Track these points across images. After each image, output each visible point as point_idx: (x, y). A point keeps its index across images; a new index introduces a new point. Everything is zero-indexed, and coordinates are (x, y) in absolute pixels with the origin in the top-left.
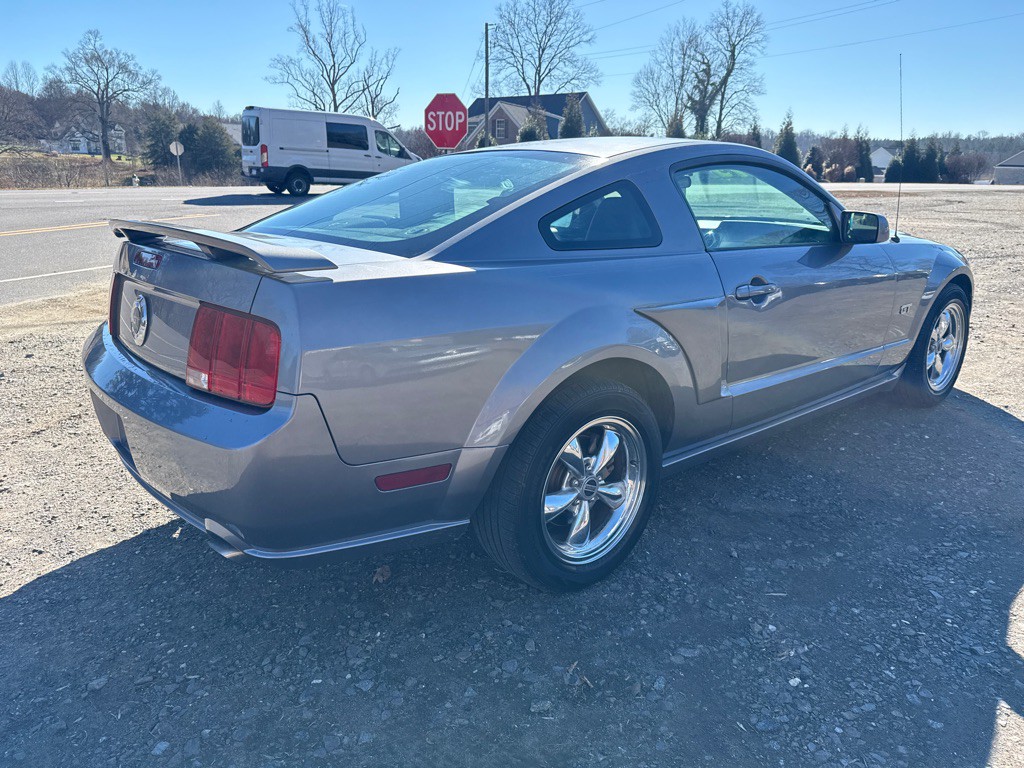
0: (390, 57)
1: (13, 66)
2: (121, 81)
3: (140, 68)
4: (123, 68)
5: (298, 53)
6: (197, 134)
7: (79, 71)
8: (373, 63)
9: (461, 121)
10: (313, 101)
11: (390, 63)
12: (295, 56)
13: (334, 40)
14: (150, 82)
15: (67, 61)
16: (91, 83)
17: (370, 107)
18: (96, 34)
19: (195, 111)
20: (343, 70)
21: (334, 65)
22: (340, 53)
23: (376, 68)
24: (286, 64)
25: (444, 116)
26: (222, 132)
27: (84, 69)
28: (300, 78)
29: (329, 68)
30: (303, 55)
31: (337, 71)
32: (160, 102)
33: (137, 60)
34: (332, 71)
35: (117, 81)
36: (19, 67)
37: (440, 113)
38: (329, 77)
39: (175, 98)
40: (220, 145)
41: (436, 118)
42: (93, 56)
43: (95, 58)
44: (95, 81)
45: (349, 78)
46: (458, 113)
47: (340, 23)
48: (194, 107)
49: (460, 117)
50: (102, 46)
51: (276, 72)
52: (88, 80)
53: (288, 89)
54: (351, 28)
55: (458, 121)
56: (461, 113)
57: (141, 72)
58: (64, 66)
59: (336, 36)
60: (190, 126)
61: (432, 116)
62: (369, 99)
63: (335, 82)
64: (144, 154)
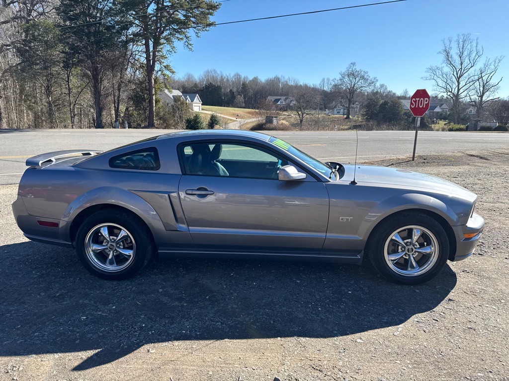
0: (497, 61)
1: (324, 80)
2: (361, 83)
3: (369, 77)
4: (363, 78)
5: (442, 64)
6: (387, 105)
7: (344, 80)
8: (486, 65)
9: (427, 103)
10: (445, 87)
11: (496, 65)
12: (440, 66)
13: (464, 55)
14: (373, 82)
15: (340, 76)
16: (348, 85)
17: (481, 89)
18: (354, 64)
19: (394, 94)
20: (466, 71)
21: (461, 68)
22: (466, 61)
23: (487, 68)
24: (432, 70)
25: (419, 101)
26: (400, 104)
27: (346, 79)
28: (441, 77)
29: (458, 70)
30: (444, 65)
31: (462, 71)
32: (379, 91)
33: (368, 74)
34: (459, 72)
35: (359, 83)
36: (326, 80)
37: (418, 99)
38: (457, 74)
39: (386, 88)
40: (397, 110)
41: (415, 102)
42: (351, 73)
43: (352, 74)
44: (349, 84)
45: (469, 75)
46: (426, 99)
47: (469, 47)
48: (394, 92)
49: (426, 101)
50: (355, 69)
51: (428, 74)
52: (347, 83)
53: (433, 82)
54: (474, 49)
55: (425, 103)
56: (427, 99)
57: (370, 79)
58: (339, 79)
59: (465, 53)
60: (385, 102)
61: (414, 101)
62: (481, 84)
63: (460, 77)
64: (363, 115)
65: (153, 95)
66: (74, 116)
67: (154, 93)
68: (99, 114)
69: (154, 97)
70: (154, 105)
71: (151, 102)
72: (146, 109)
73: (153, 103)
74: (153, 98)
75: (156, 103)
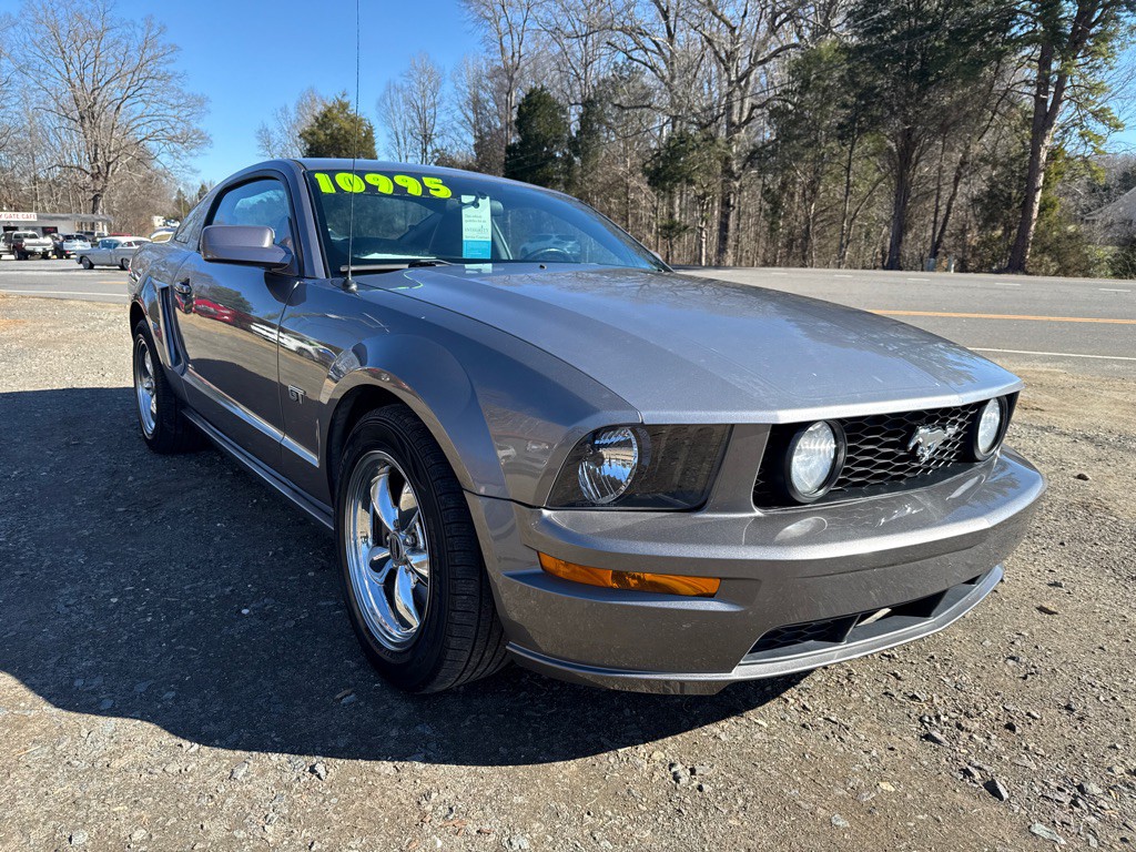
65: (1038, 190)
66: (848, 242)
67: (1040, 182)
68: (898, 240)
69: (1039, 195)
70: (1035, 216)
71: (1026, 206)
72: (1012, 228)
73: (1032, 210)
74: (1034, 198)
75: (1042, 209)
